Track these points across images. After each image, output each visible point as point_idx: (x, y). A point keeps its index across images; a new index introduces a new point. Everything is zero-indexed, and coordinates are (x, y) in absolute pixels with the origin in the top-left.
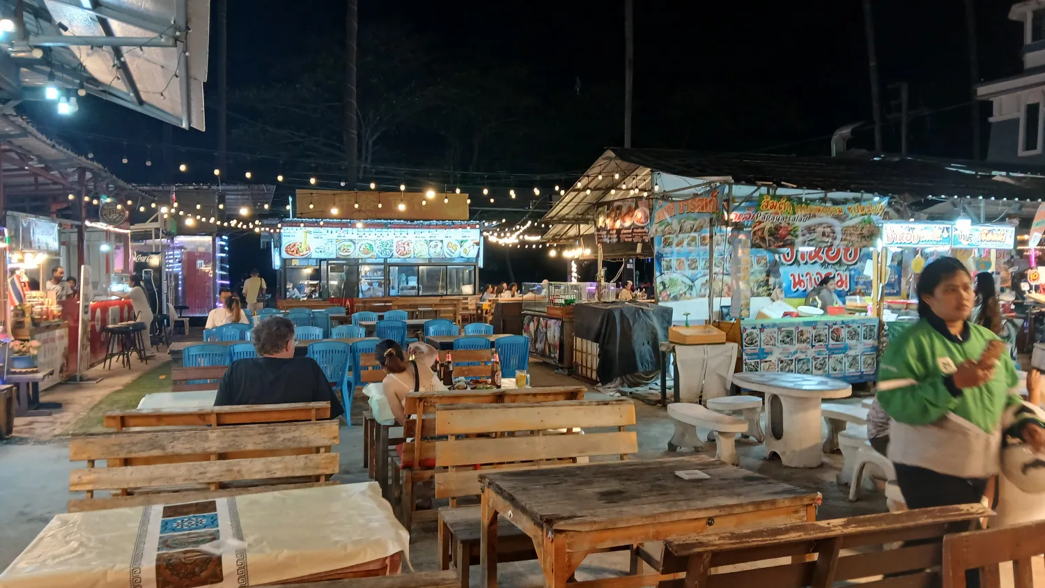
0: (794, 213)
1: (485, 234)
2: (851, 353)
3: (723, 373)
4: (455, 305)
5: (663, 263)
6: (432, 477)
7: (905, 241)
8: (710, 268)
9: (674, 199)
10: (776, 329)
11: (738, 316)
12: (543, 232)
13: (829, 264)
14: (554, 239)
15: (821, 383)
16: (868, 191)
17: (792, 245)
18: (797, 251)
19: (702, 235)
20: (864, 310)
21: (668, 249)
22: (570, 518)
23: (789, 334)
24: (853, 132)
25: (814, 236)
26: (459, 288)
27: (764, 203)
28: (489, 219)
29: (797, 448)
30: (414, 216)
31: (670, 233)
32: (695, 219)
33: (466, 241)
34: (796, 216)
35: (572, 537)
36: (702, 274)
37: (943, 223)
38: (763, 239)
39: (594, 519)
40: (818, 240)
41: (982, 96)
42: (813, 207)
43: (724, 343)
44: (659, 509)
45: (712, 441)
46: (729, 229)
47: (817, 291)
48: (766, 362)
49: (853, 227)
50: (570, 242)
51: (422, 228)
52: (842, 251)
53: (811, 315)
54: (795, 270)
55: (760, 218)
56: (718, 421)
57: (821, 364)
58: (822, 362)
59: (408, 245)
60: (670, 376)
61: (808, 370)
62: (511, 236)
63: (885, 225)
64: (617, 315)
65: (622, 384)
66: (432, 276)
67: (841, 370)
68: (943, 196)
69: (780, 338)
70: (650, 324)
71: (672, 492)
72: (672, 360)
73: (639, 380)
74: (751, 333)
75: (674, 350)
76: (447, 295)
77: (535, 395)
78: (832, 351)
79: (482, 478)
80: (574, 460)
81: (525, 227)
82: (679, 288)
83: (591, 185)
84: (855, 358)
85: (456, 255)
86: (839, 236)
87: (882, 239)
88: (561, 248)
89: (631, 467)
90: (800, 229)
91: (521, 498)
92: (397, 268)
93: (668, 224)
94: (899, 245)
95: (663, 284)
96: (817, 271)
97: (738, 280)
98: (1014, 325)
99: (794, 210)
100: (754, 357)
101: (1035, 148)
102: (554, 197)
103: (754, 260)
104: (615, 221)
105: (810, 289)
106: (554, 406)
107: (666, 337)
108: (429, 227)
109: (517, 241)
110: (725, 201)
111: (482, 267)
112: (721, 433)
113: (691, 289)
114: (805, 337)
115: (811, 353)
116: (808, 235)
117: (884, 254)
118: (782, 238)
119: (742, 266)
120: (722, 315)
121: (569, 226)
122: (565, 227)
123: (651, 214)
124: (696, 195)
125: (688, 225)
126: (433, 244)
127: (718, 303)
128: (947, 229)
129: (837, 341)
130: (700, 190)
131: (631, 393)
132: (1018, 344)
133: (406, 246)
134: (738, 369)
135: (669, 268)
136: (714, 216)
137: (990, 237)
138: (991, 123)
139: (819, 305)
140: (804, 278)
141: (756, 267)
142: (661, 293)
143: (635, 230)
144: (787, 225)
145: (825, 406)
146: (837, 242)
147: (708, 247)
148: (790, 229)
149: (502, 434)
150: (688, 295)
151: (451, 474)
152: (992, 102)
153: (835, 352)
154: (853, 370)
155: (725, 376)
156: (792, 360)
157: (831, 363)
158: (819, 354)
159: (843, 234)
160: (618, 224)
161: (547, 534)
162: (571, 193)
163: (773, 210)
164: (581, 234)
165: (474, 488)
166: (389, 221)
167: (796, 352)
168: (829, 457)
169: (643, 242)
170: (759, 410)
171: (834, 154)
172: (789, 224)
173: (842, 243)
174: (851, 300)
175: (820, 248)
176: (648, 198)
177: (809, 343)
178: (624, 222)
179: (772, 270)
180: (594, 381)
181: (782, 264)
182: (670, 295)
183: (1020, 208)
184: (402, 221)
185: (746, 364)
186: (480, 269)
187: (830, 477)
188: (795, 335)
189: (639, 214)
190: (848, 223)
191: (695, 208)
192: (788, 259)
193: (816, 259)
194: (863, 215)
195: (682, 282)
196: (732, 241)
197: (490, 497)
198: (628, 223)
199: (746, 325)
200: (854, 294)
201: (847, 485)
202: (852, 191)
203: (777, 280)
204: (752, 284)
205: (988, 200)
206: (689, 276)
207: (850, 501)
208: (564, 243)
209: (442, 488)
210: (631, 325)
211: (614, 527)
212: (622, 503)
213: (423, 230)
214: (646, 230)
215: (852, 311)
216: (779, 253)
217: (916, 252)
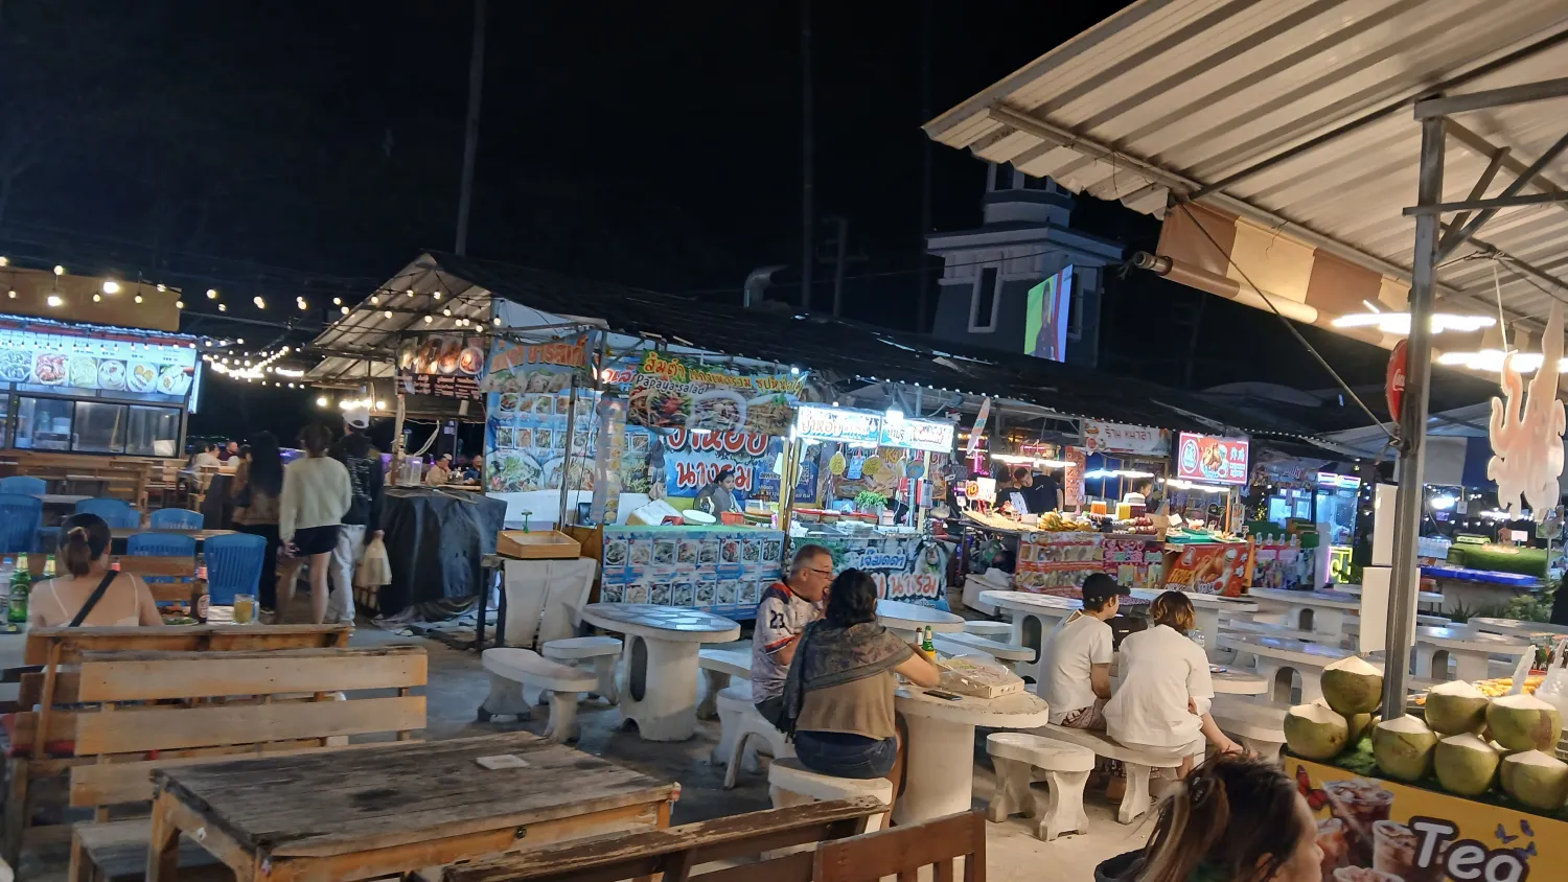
0: (688, 381)
1: (205, 357)
2: (747, 578)
3: (571, 602)
4: (138, 474)
5: (500, 434)
6: (67, 770)
7: (824, 431)
8: (567, 447)
9: (522, 340)
10: (650, 541)
11: (600, 522)
12: (309, 367)
13: (728, 453)
14: (326, 380)
15: (701, 621)
16: (783, 361)
17: (682, 423)
18: (689, 432)
19: (561, 397)
20: (767, 519)
21: (507, 413)
22: (302, 836)
23: (667, 550)
24: (773, 277)
25: (712, 413)
26: (148, 443)
27: (648, 362)
28: (217, 335)
29: (662, 713)
30: (75, 317)
31: (512, 390)
32: (551, 374)
33: (171, 366)
34: (690, 385)
35: (302, 866)
36: (556, 454)
37: (871, 413)
38: (643, 412)
39: (342, 837)
40: (716, 420)
41: (933, 250)
42: (714, 374)
43: (577, 558)
44: (446, 816)
45: (544, 704)
46: (599, 393)
47: (710, 490)
48: (633, 587)
49: (762, 407)
50: (354, 387)
51: (89, 336)
52: (746, 438)
53: (699, 524)
54: (683, 458)
55: (641, 384)
56: (556, 675)
57: (706, 592)
58: (708, 589)
59: (61, 363)
60: (493, 605)
61: (689, 600)
62: (251, 367)
63: (801, 408)
64: (419, 509)
65: (416, 617)
66: (101, 420)
67: (732, 601)
68: (873, 378)
69: (655, 555)
70: (470, 525)
71: (470, 789)
72: (498, 581)
73: (444, 611)
74: (617, 545)
75: (502, 567)
76: (124, 454)
77: (265, 637)
78: (723, 574)
79: (156, 775)
80: (323, 741)
81: (278, 356)
82: (520, 472)
83: (396, 303)
84: (750, 585)
85: (150, 387)
86: (743, 417)
87: (796, 426)
88: (338, 394)
89: (410, 753)
90: (693, 403)
91: (223, 807)
92: (34, 401)
93: (511, 377)
94: (816, 437)
95: (496, 464)
96: (712, 461)
97: (604, 467)
98: (945, 549)
99: (687, 376)
100: (617, 579)
101: (987, 323)
102: (331, 313)
103: (631, 439)
104: (428, 363)
105: (702, 485)
106: (296, 657)
107: (493, 545)
108: (103, 336)
109: (262, 376)
110: (596, 351)
111: (195, 411)
112: (558, 693)
113: (538, 476)
114: (688, 554)
115: (695, 576)
116: (703, 412)
117: (797, 448)
118: (668, 414)
119: (613, 450)
120: (579, 516)
121: (353, 361)
122: (345, 363)
123: (486, 357)
124: (556, 338)
125: (540, 380)
126: (107, 366)
127: (574, 498)
128: (876, 421)
129: (730, 561)
130: (562, 333)
131: (429, 631)
132: (948, 576)
133: (55, 365)
134: (594, 598)
135: (507, 441)
136: (579, 372)
137: (925, 435)
138: (941, 286)
139: (712, 510)
140: (695, 471)
141: (632, 450)
142: (491, 478)
143: (460, 380)
144: (676, 396)
145: (703, 653)
146: (739, 426)
147: (567, 415)
148: (681, 401)
149: (202, 701)
150: (532, 484)
151: (104, 768)
152: (944, 259)
153: (728, 575)
154: (745, 602)
155: (574, 606)
156: (668, 586)
157: (720, 590)
158: (704, 579)
159: (749, 415)
160: (433, 368)
161: (262, 862)
162: (360, 311)
163: (659, 374)
164: (372, 374)
165: (143, 790)
166: (28, 319)
167: (674, 575)
168: (706, 726)
169: (470, 398)
170: (616, 657)
171: (747, 303)
172: (679, 394)
173: (746, 427)
174: (752, 505)
175: (718, 432)
176: (483, 334)
177: (693, 562)
178: (443, 365)
179: (654, 456)
180: (371, 609)
181: (668, 448)
182: (505, 482)
183: (961, 403)
184: (52, 322)
185: (605, 590)
186: (191, 416)
187: (702, 754)
188: (676, 550)
189: (468, 357)
190: (757, 401)
191: (553, 357)
192: (676, 442)
193: (712, 445)
194: (775, 392)
195: (525, 464)
196: (602, 412)
197: (171, 807)
198: (449, 368)
199: (610, 533)
200: (757, 497)
201: (723, 765)
202: (763, 359)
203: (660, 470)
204: (624, 474)
205: (925, 389)
206: (536, 456)
207: (726, 789)
208: (341, 388)
209: (83, 789)
210: (441, 524)
211: (371, 848)
212: (390, 810)
213: (91, 340)
214: (476, 381)
215: (752, 521)
216: (665, 434)
217: (837, 446)
